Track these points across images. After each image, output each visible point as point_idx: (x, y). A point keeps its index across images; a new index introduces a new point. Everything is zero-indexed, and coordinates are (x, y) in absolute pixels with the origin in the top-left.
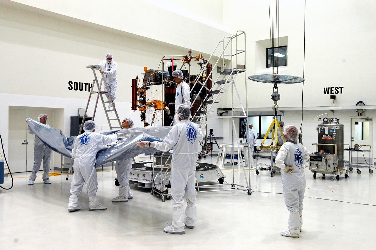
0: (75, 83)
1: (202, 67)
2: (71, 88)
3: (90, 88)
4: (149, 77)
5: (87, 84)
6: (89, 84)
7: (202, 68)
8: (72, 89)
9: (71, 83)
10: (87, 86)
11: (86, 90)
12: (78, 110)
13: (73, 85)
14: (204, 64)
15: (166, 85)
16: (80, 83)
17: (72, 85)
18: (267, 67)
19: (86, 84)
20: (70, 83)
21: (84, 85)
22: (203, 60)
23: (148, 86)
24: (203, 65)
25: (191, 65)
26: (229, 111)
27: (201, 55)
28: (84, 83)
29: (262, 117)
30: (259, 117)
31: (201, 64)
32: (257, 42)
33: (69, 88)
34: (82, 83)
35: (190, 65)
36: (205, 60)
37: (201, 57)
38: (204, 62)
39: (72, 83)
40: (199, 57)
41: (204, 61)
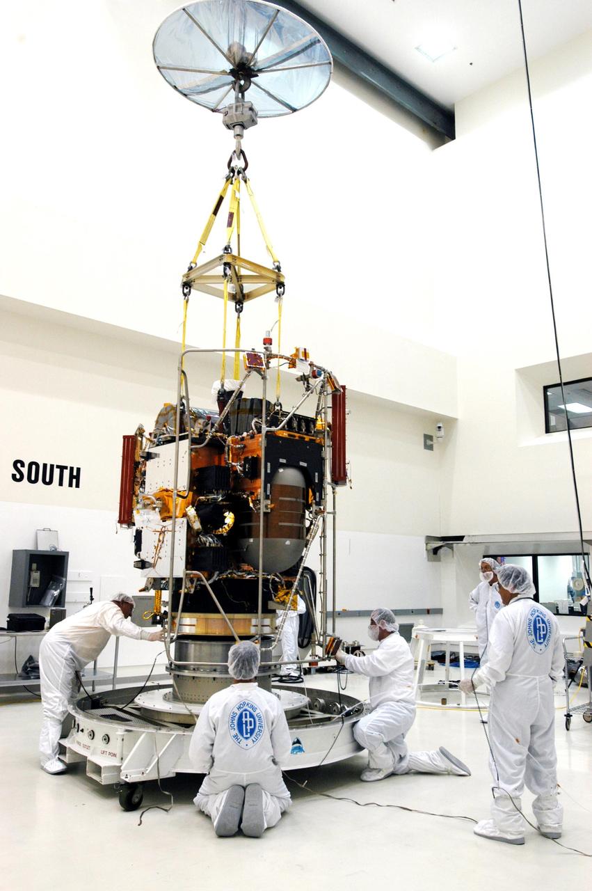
0: (31, 464)
1: (308, 387)
2: (18, 476)
3: (72, 477)
4: (165, 426)
5: (66, 468)
6: (72, 469)
7: (308, 389)
8: (21, 479)
9: (19, 465)
10: (66, 473)
11: (61, 484)
12: (36, 533)
13: (25, 470)
14: (315, 377)
15: (194, 441)
16: (45, 466)
17: (22, 469)
18: (548, 430)
19: (62, 468)
20: (17, 464)
21: (57, 472)
22: (311, 365)
23: (151, 450)
24: (312, 381)
25: (268, 377)
26: (456, 545)
27: (302, 351)
28: (58, 467)
29: (539, 557)
30: (531, 558)
31: (304, 378)
32: (518, 371)
33: (14, 476)
34: (52, 466)
35: (264, 378)
36: (317, 367)
37: (301, 357)
38: (314, 371)
39: (23, 465)
40: (296, 355)
41: (315, 369)
